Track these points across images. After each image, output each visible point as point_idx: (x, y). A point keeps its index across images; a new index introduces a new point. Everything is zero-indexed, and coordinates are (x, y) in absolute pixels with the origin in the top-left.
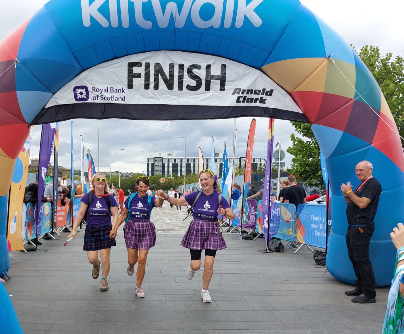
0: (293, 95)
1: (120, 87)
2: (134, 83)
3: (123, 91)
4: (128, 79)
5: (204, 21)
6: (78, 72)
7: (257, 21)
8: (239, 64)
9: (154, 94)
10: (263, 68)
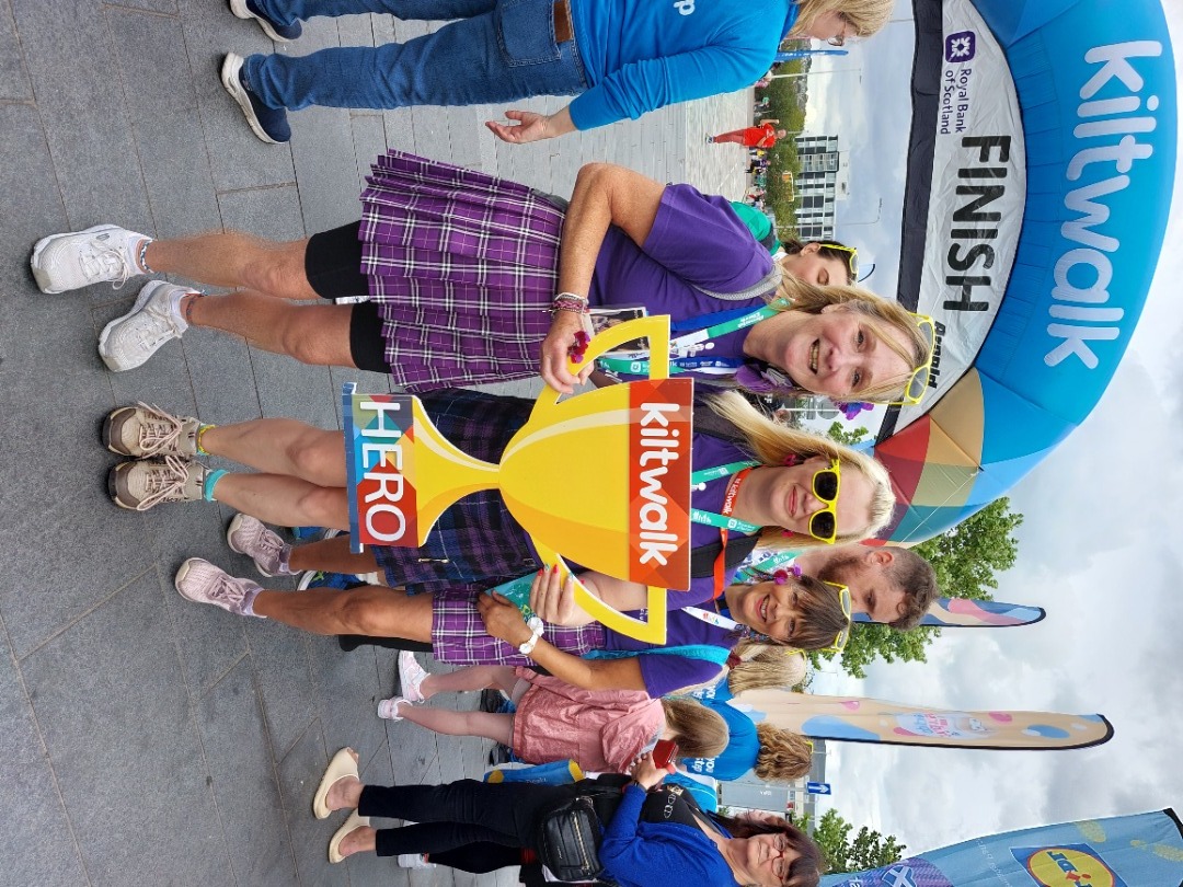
0: (925, 420)
1: (967, 123)
2: (971, 149)
3: (959, 129)
4: (980, 138)
5: (1066, 270)
6: (1003, 38)
7: (1055, 358)
8: (986, 332)
9: (949, 186)
10: (975, 370)
